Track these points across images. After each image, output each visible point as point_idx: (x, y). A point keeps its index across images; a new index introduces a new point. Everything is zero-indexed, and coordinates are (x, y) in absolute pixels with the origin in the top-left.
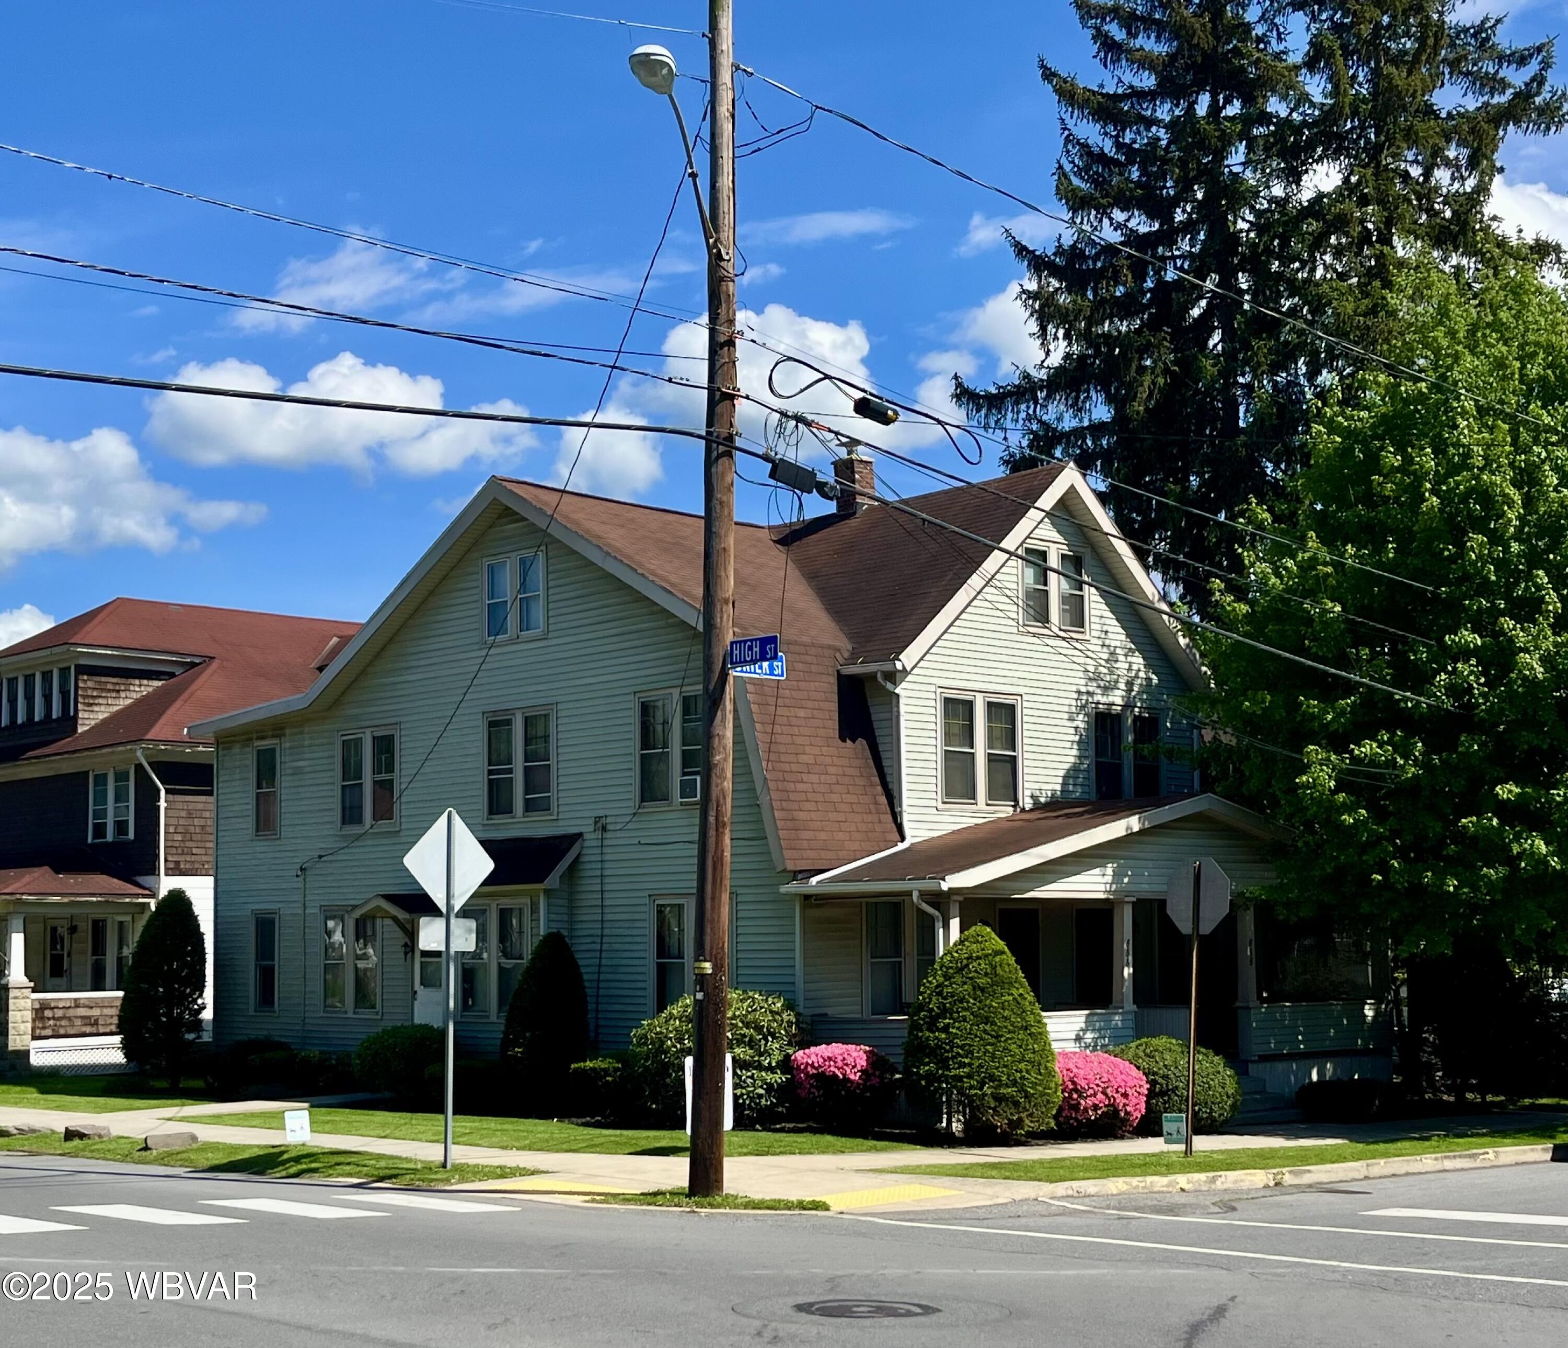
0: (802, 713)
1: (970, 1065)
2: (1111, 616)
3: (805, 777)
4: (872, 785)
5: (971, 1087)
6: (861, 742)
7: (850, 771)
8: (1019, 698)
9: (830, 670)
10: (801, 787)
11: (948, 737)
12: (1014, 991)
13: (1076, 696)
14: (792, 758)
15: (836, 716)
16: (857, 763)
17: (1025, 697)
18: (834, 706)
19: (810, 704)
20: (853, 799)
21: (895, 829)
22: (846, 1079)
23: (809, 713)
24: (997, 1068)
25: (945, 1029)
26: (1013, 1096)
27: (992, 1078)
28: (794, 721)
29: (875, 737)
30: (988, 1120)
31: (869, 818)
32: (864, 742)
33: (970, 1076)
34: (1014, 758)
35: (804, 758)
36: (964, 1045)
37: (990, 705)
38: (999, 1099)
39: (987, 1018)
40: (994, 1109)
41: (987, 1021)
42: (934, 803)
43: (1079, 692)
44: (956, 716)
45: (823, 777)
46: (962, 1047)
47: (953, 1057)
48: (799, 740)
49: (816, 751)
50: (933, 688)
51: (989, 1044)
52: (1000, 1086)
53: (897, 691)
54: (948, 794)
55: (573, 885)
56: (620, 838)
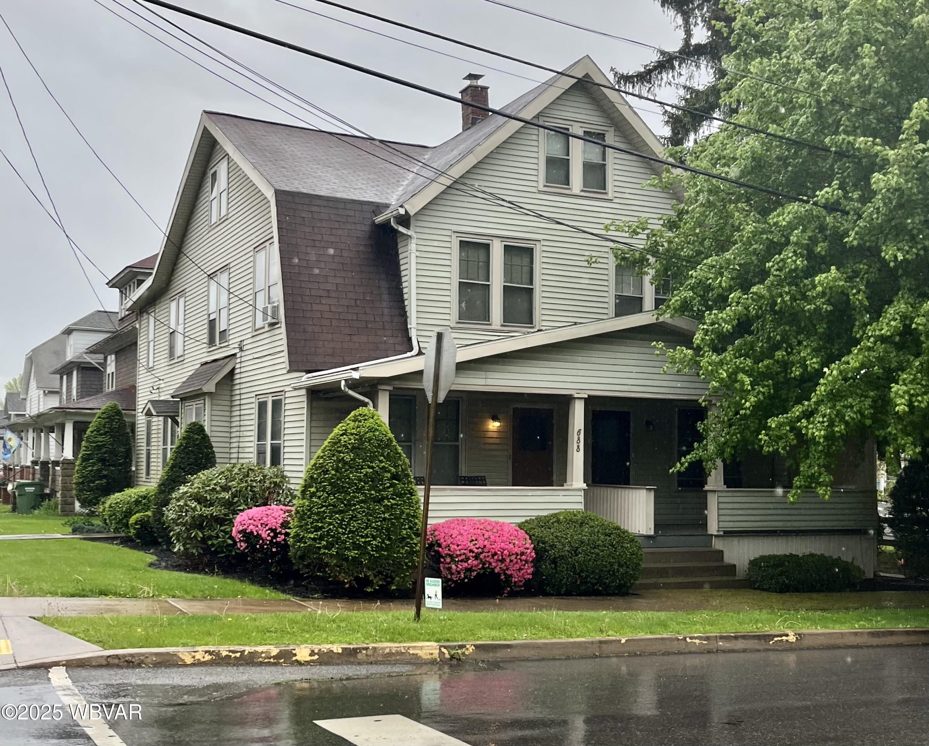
0: (331, 252)
4: (391, 308)
8: (538, 244)
9: (367, 221)
14: (315, 285)
16: (379, 291)
17: (543, 243)
19: (340, 246)
20: (371, 318)
21: (406, 341)
28: (321, 257)
34: (530, 292)
37: (507, 248)
42: (447, 322)
44: (474, 255)
46: (319, 514)
48: (323, 272)
49: (337, 281)
50: (448, 233)
53: (408, 232)
54: (462, 317)
55: (232, 391)
56: (247, 355)
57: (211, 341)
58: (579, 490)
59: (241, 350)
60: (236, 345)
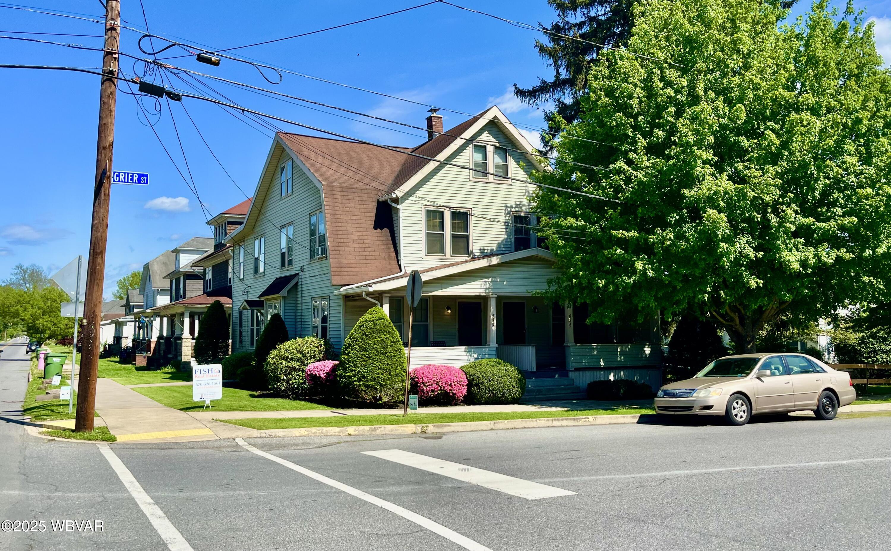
0: (354, 218)
1: (354, 370)
2: (524, 173)
3: (351, 245)
4: (389, 248)
5: (355, 381)
6: (386, 231)
7: (378, 242)
8: (470, 210)
9: (374, 200)
10: (347, 249)
11: (429, 226)
12: (383, 336)
13: (504, 208)
14: (346, 237)
15: (374, 219)
16: (382, 239)
17: (473, 209)
18: (374, 215)
19: (359, 214)
20: (377, 254)
21: (398, 267)
22: (320, 377)
23: (358, 217)
24: (367, 372)
25: (348, 354)
26: (374, 386)
27: (364, 377)
28: (349, 221)
29: (393, 228)
30: (362, 396)
31: (384, 262)
32: (388, 230)
33: (354, 376)
34: (467, 237)
35: (353, 237)
36: (353, 361)
37: (453, 213)
38: (367, 386)
39: (365, 348)
40: (365, 391)
41: (365, 350)
42: (421, 256)
43: (507, 207)
44: (435, 218)
45: (361, 245)
46: (353, 362)
47: (349, 367)
48: (350, 229)
49: (358, 234)
50: (420, 206)
51: (364, 361)
52: (367, 381)
53: (398, 207)
54: (428, 252)
55: (296, 295)
56: (306, 274)
57: (283, 264)
58: (494, 347)
59: (302, 271)
60: (299, 269)
